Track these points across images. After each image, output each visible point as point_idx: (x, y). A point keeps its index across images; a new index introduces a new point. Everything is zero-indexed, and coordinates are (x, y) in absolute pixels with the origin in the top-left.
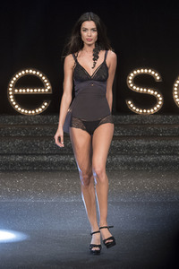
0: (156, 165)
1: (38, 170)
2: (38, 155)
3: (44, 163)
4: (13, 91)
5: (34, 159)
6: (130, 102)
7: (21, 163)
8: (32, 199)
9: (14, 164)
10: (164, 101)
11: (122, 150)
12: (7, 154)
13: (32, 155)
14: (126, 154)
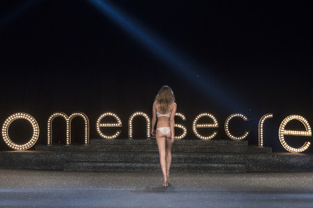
0: (183, 169)
1: (113, 171)
2: (113, 162)
3: (117, 167)
5: (111, 165)
7: (104, 167)
9: (100, 167)
10: (188, 131)
12: (96, 162)
13: (110, 162)
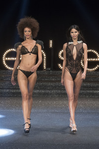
1: (16, 96)
2: (16, 89)
4: (5, 59)
5: (15, 91)
6: (60, 65)
7: (8, 93)
8: (14, 110)
9: (5, 93)
11: (56, 87)
12: (2, 89)
13: (14, 89)
14: (58, 89)
